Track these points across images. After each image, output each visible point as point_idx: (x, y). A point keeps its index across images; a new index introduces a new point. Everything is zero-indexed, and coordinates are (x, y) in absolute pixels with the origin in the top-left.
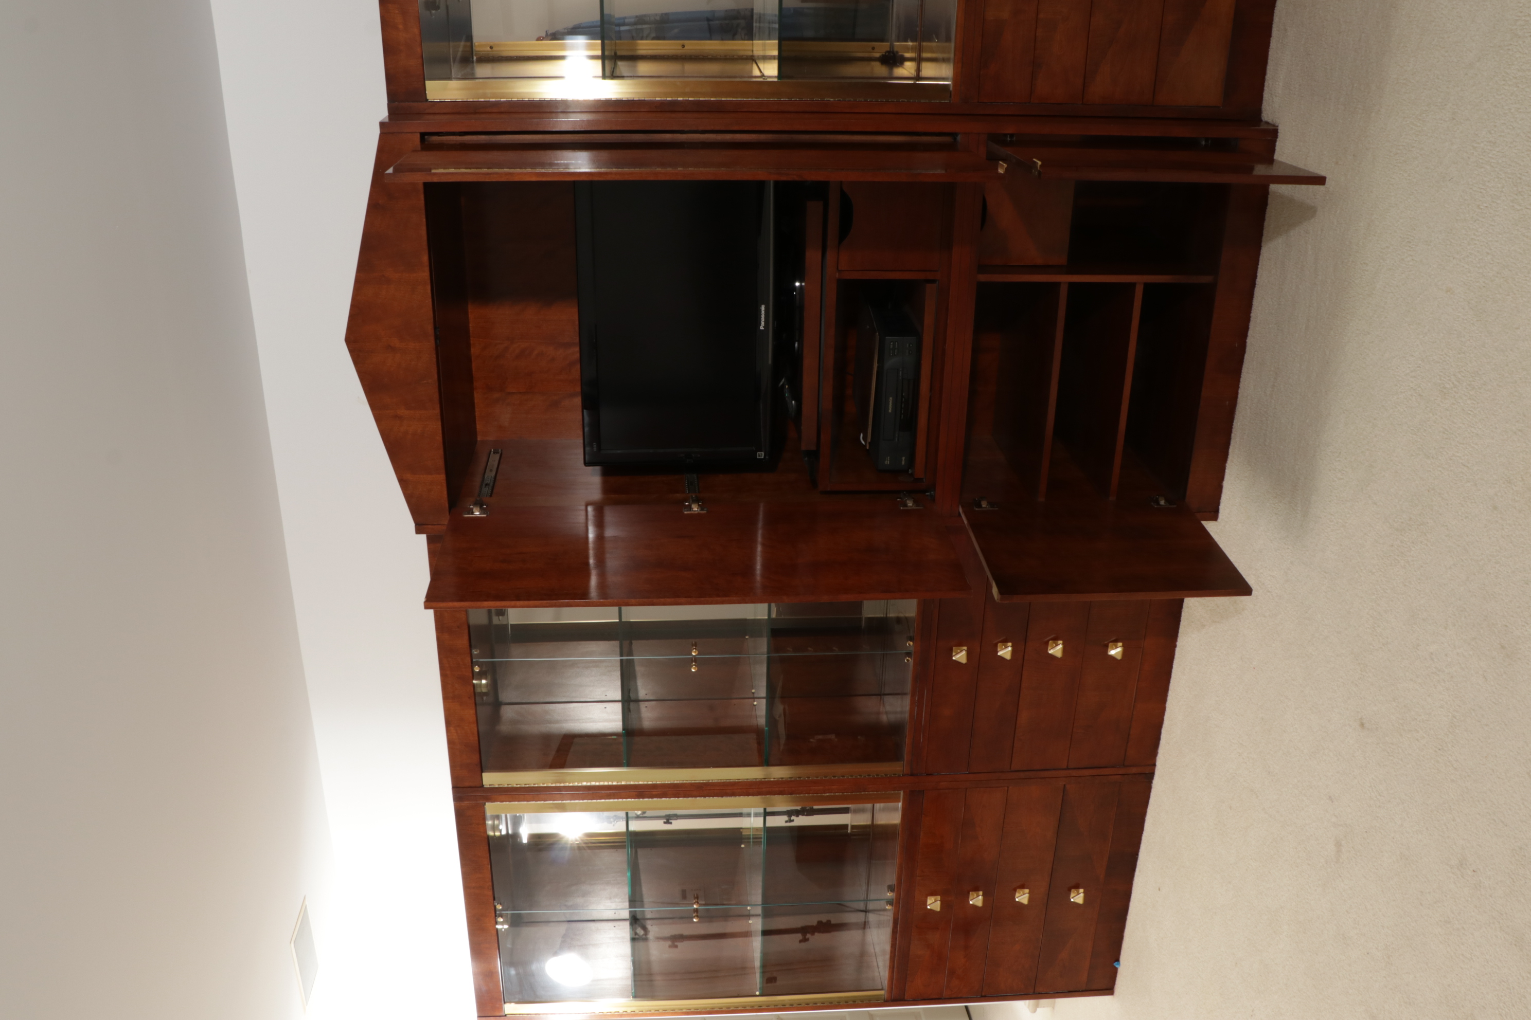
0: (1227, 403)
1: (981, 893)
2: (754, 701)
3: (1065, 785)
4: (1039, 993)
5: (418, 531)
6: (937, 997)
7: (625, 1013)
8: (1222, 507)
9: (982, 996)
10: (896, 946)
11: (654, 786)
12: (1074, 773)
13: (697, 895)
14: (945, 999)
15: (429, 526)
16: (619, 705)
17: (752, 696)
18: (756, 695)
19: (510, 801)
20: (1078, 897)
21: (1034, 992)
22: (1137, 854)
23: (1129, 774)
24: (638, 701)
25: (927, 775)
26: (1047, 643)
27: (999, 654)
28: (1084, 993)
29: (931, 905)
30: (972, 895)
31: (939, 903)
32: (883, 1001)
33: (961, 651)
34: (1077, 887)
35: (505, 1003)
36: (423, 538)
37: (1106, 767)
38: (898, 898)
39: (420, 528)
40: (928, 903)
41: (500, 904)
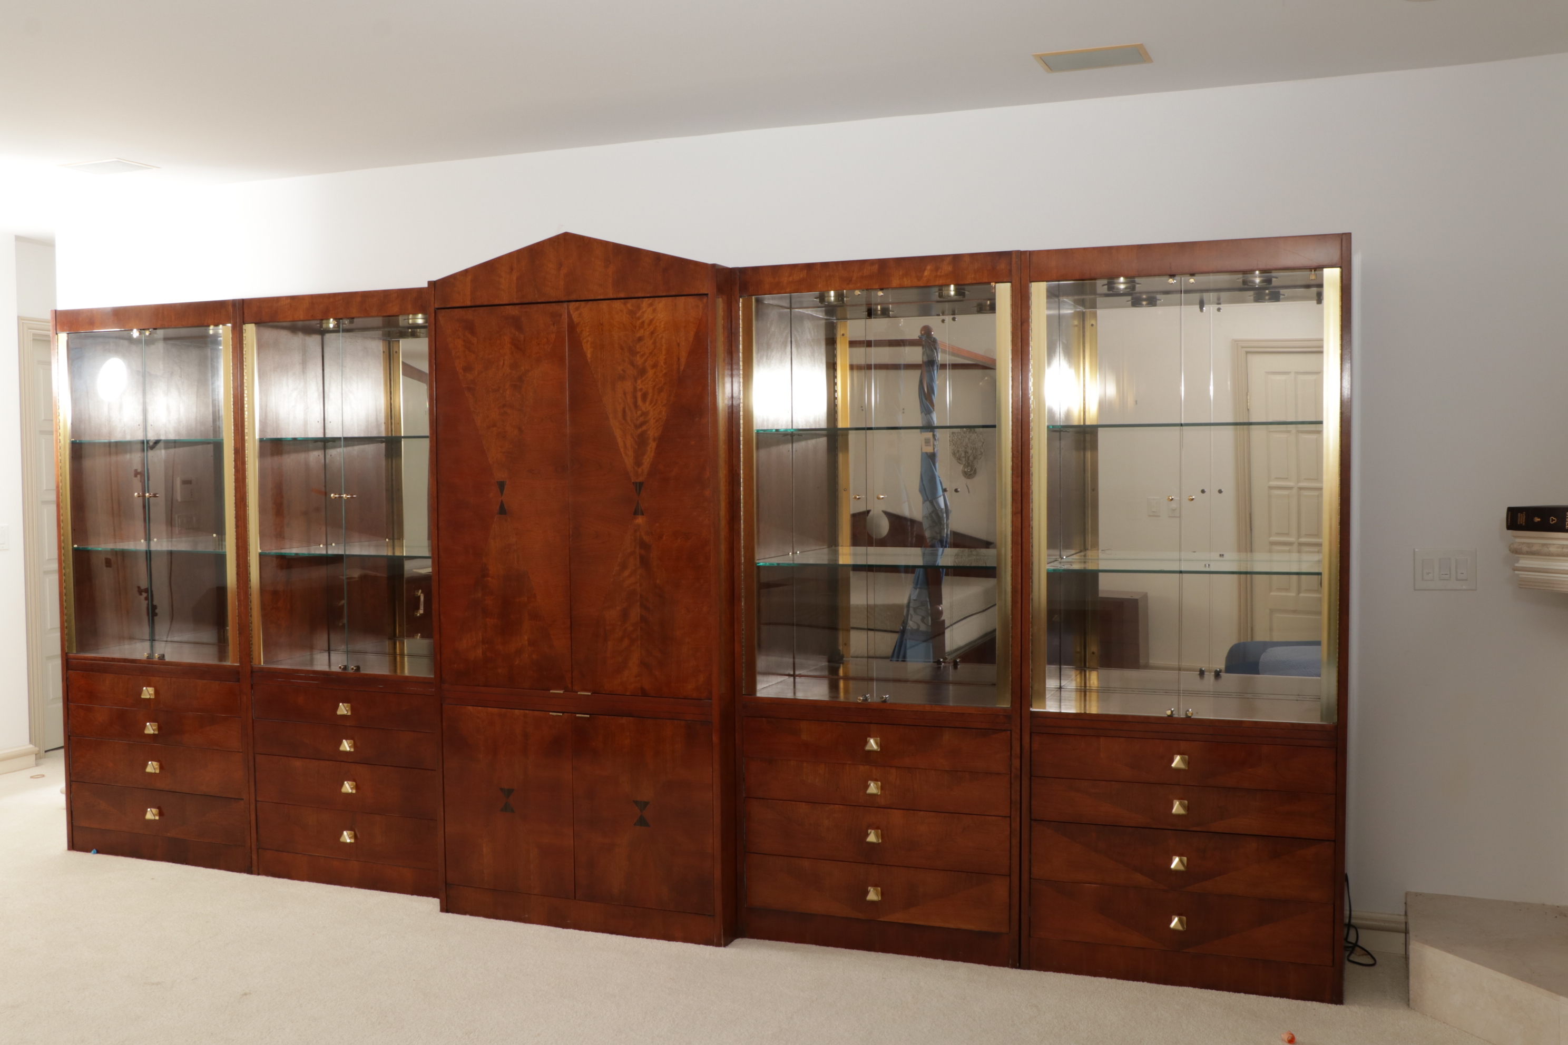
0: (527, 916)
1: (156, 732)
2: (323, 545)
3: (243, 799)
4: (71, 786)
5: (430, 283)
6: (70, 698)
7: (58, 434)
8: (450, 915)
9: (69, 736)
10: (113, 662)
11: (244, 463)
12: (253, 807)
13: (157, 496)
14: (68, 705)
15: (433, 292)
16: (321, 435)
17: (329, 542)
18: (329, 547)
19: (232, 345)
20: (151, 814)
21: (72, 781)
22: (187, 863)
23: (251, 853)
24: (325, 448)
25: (252, 685)
26: (354, 780)
27: (344, 741)
28: (70, 824)
29: (146, 691)
30: (155, 726)
31: (148, 697)
32: (66, 651)
33: (347, 711)
34: (161, 814)
35: (68, 334)
36: (426, 285)
37: (257, 833)
38: (153, 663)
39: (432, 284)
40: (148, 688)
41: (150, 334)
